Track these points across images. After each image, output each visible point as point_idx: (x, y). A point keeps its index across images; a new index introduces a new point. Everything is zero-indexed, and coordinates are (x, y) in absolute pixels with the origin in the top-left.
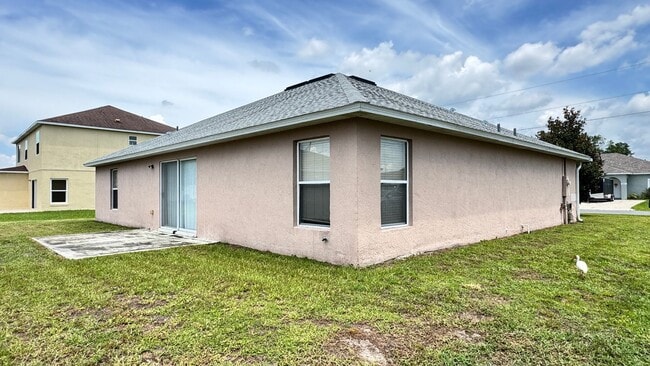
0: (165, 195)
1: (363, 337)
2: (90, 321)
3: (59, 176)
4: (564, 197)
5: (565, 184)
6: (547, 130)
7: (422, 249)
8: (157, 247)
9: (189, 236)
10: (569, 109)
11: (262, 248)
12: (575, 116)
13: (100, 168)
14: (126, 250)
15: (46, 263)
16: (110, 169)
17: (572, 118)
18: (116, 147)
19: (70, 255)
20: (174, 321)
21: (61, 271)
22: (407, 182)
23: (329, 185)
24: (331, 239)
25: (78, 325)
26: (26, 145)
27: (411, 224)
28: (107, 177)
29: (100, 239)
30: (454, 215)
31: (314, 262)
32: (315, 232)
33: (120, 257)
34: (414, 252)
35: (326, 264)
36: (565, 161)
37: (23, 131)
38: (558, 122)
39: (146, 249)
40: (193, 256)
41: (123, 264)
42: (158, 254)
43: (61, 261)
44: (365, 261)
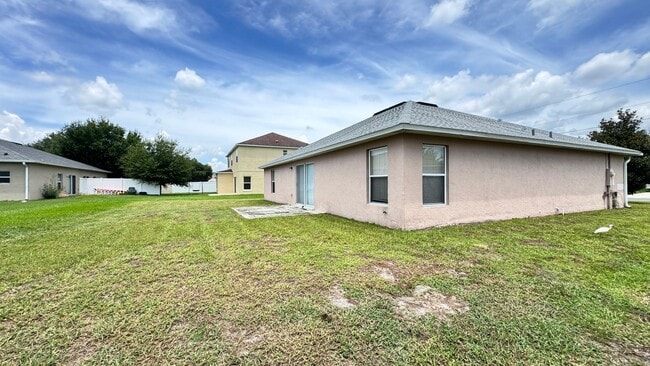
0: (298, 185)
1: (386, 266)
2: (248, 246)
3: (247, 175)
4: (608, 187)
5: (608, 175)
6: (599, 130)
7: (457, 222)
8: (291, 214)
9: (311, 209)
10: (624, 111)
11: (349, 217)
12: (630, 116)
13: (266, 169)
14: (275, 215)
15: (235, 220)
16: (271, 169)
17: (626, 119)
18: (275, 156)
19: (247, 216)
20: (286, 250)
21: (241, 224)
22: (445, 175)
23: (387, 178)
24: (388, 211)
25: (242, 247)
26: (232, 158)
27: (448, 204)
28: (269, 174)
29: (263, 209)
30: (487, 199)
31: (378, 226)
32: (379, 207)
33: (271, 219)
34: (450, 223)
35: (385, 227)
36: (609, 156)
37: (230, 150)
38: (611, 123)
39: (285, 215)
40: (309, 220)
41: (271, 222)
42: (291, 218)
43: (243, 219)
44: (411, 226)
